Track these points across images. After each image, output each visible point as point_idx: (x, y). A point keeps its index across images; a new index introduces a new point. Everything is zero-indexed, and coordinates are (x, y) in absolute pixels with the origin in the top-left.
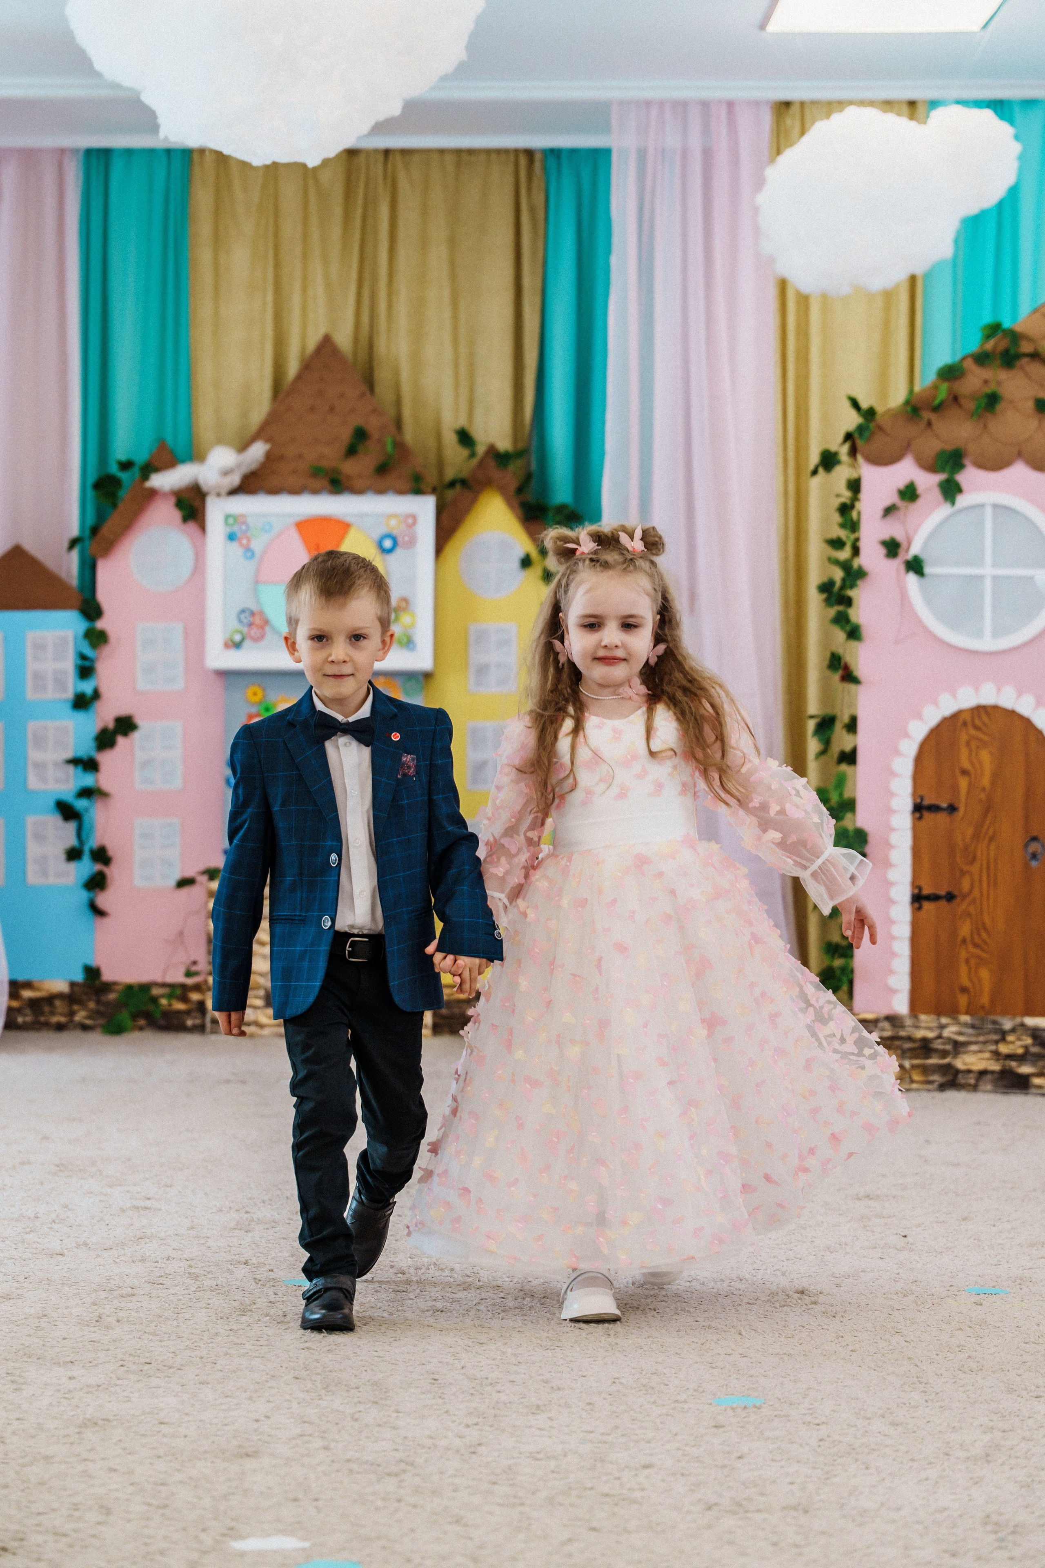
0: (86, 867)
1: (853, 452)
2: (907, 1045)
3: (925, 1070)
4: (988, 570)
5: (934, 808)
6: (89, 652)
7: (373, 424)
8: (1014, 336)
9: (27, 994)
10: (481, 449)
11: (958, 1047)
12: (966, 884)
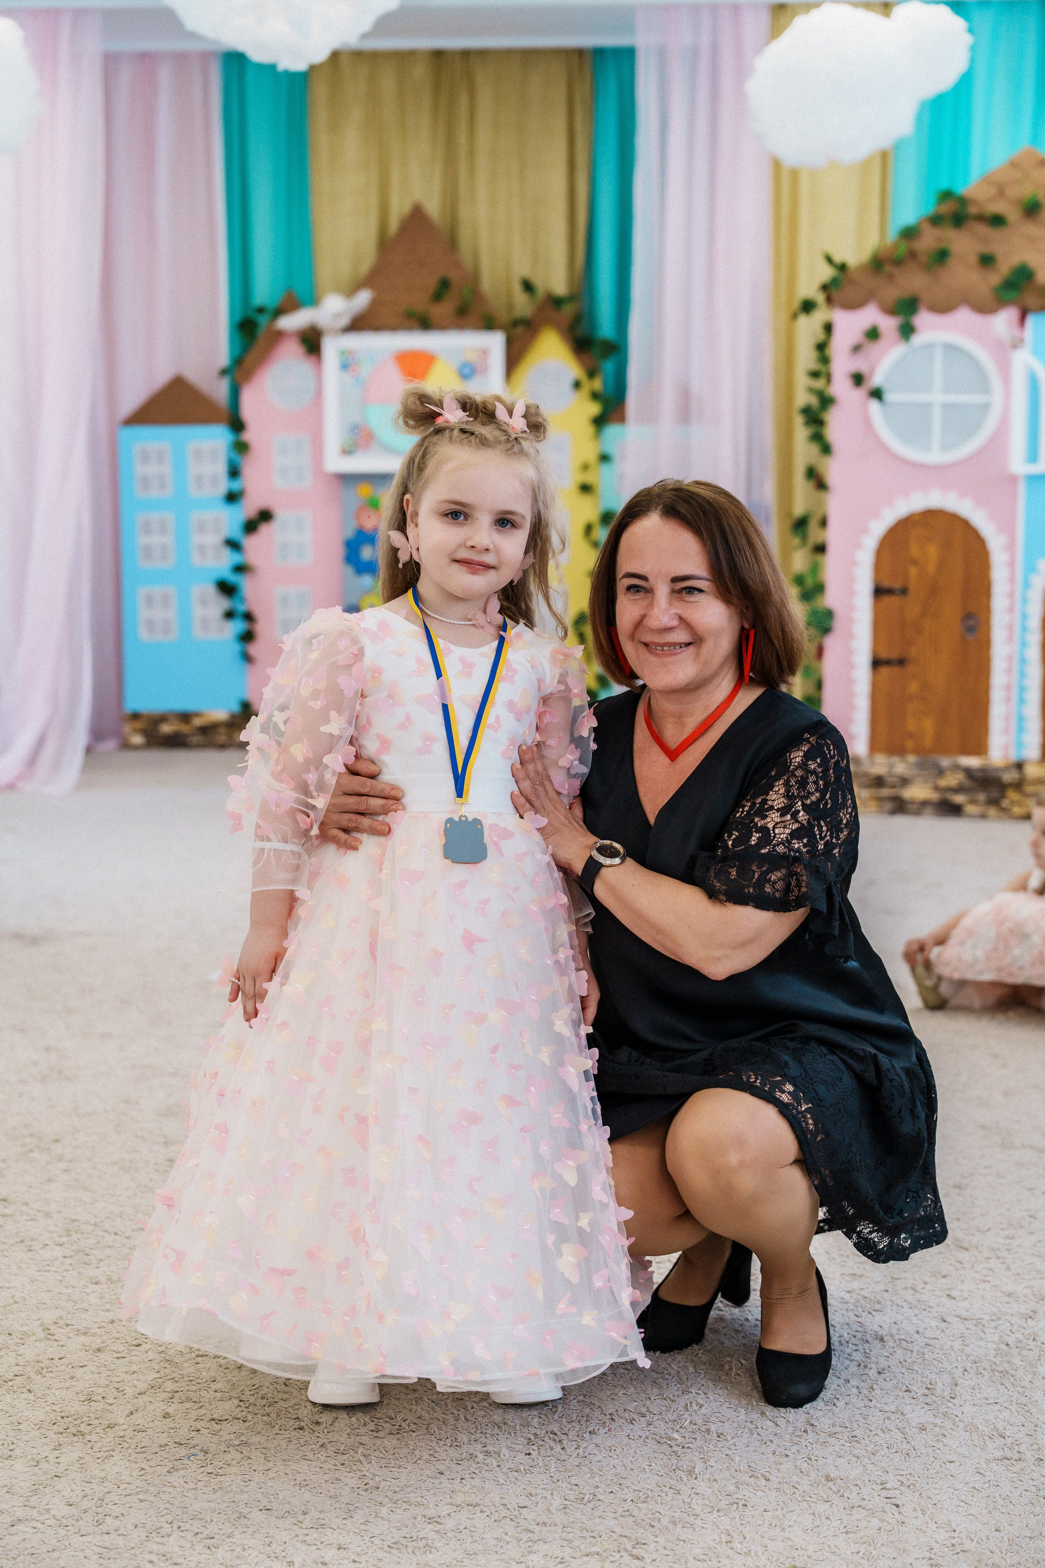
0: (238, 626)
1: (829, 300)
2: (865, 779)
3: (880, 799)
4: (937, 397)
5: (889, 591)
6: (236, 458)
7: (454, 276)
8: (963, 201)
9: (197, 722)
10: (540, 295)
11: (905, 781)
12: (914, 651)
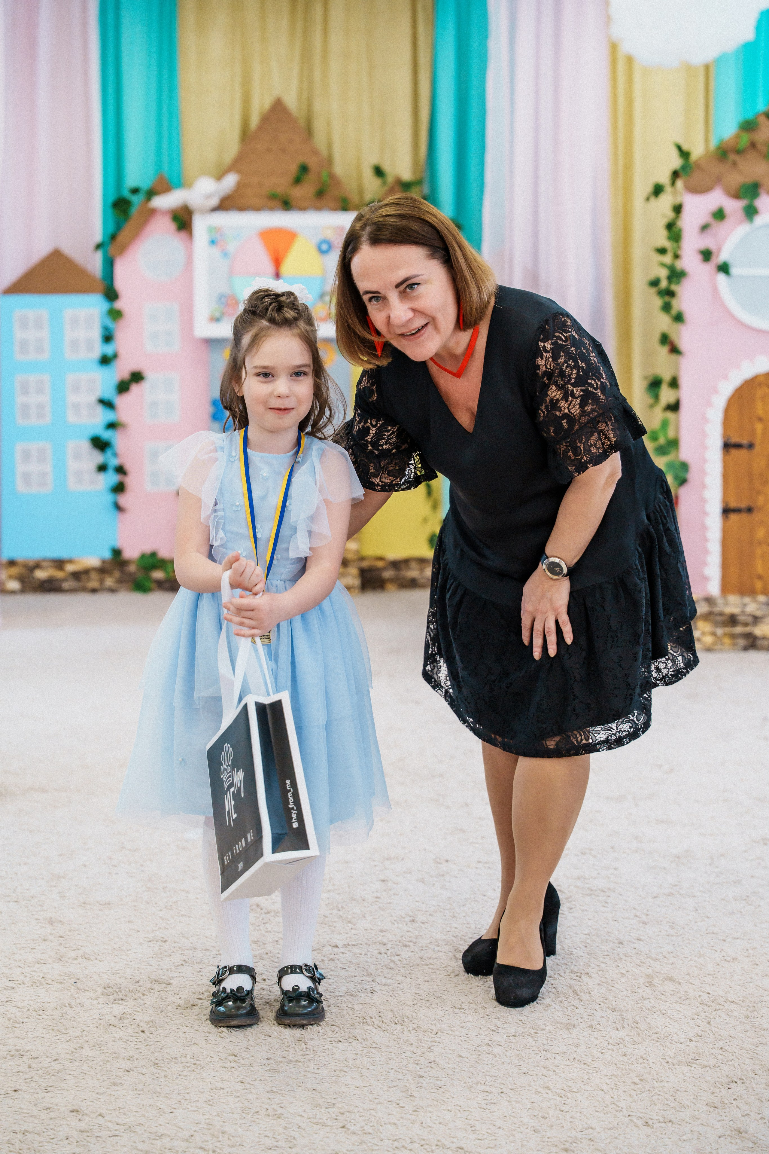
0: (110, 479)
1: (673, 183)
2: (719, 619)
3: (733, 636)
5: (738, 446)
6: (110, 324)
7: (312, 162)
9: (70, 568)
10: (390, 179)
11: (756, 620)
12: (761, 500)
